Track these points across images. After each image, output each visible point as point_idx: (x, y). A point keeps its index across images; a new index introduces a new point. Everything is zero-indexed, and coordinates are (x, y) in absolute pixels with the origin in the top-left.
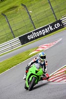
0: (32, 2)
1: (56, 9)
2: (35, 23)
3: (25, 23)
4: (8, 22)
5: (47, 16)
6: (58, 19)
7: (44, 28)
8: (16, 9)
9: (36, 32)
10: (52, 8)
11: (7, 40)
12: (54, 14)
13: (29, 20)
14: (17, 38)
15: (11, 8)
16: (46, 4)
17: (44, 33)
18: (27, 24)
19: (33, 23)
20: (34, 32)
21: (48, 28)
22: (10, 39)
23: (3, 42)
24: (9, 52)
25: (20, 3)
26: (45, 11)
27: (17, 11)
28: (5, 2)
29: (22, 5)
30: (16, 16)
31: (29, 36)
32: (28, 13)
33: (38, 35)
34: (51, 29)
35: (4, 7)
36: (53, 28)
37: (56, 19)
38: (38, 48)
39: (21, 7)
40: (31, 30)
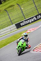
0: (23, 3)
1: (38, 7)
2: (25, 16)
3: (19, 15)
4: (8, 15)
5: (33, 11)
6: (40, 13)
7: (31, 19)
8: (13, 7)
9: (26, 21)
10: (35, 6)
11: (8, 26)
12: (37, 9)
13: (22, 14)
14: (14, 25)
15: (10, 6)
16: (32, 4)
17: (31, 22)
18: (20, 16)
19: (24, 15)
20: (24, 21)
21: (33, 19)
22: (9, 25)
23: (5, 27)
24: (9, 33)
25: (16, 3)
26: (31, 8)
27: (14, 8)
28: (7, 3)
29: (17, 4)
30: (13, 11)
31: (21, 23)
32: (21, 9)
33: (27, 23)
34: (35, 19)
35: (6, 6)
36: (36, 18)
37: (38, 13)
38: (27, 31)
39: (16, 5)
40: (22, 20)
